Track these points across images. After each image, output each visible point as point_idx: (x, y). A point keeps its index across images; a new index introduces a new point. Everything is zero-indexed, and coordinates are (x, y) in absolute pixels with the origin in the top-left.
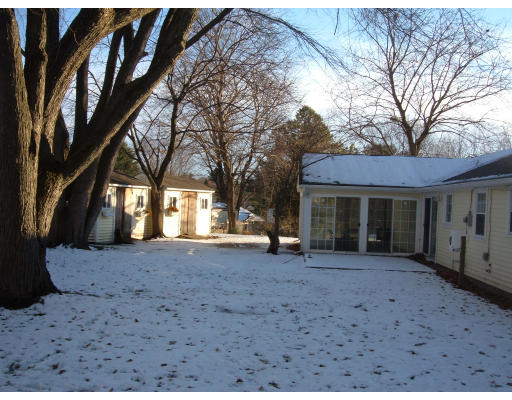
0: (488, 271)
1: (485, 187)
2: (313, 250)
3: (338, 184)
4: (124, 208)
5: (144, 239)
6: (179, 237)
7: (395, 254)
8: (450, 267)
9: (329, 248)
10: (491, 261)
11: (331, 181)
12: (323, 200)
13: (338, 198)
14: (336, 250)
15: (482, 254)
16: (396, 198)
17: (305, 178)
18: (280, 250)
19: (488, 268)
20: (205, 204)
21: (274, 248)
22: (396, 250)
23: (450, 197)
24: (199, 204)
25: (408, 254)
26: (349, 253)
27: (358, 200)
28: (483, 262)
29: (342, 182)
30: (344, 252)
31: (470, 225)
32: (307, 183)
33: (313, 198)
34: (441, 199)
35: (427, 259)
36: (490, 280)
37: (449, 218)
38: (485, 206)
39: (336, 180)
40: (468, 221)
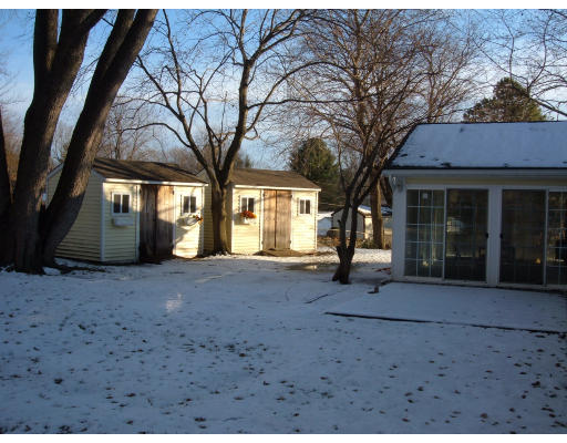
3: (448, 167)
4: (156, 213)
5: (199, 256)
6: (261, 253)
7: (551, 287)
9: (436, 274)
11: (438, 163)
12: (425, 195)
13: (450, 192)
16: (552, 188)
20: (305, 207)
22: (550, 280)
24: (294, 207)
26: (469, 283)
29: (454, 163)
32: (396, 167)
33: (408, 192)
39: (446, 161)
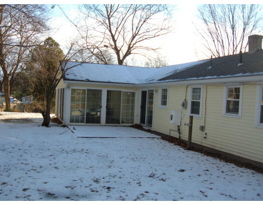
0: (205, 138)
1: (200, 84)
2: (72, 124)
3: (88, 81)
7: (123, 125)
8: (168, 134)
9: (82, 122)
10: (206, 131)
11: (84, 79)
12: (78, 91)
13: (88, 90)
14: (86, 123)
15: (199, 127)
16: (123, 90)
17: (67, 77)
18: (51, 123)
19: (204, 136)
21: (46, 122)
22: (123, 122)
23: (165, 91)
25: (130, 125)
26: (95, 124)
27: (101, 91)
28: (200, 132)
29: (91, 80)
30: (92, 124)
31: (186, 108)
32: (68, 80)
33: (72, 89)
34: (156, 91)
35: (144, 127)
36: (206, 143)
37: (164, 103)
38: (199, 96)
39: (86, 78)
40: (184, 105)
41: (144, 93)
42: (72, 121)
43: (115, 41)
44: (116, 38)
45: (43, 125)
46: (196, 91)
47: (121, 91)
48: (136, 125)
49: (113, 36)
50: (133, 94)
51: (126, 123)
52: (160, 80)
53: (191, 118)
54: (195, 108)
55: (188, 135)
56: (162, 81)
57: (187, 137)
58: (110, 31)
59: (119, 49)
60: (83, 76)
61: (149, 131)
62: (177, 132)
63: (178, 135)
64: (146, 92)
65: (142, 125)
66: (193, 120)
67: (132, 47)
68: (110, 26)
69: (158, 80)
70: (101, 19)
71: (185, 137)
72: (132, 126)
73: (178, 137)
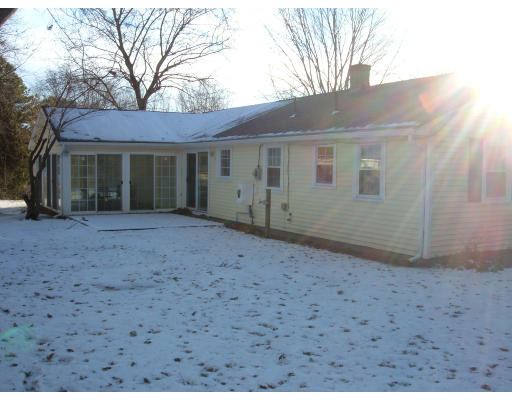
0: (289, 220)
1: (279, 143)
2: (75, 212)
3: (99, 141)
7: (158, 210)
8: (235, 220)
10: (290, 210)
11: (91, 138)
12: (83, 159)
13: (99, 156)
14: (99, 210)
15: (280, 205)
17: (62, 135)
19: (288, 217)
21: (33, 212)
22: (158, 207)
23: (226, 153)
25: (171, 209)
26: (112, 212)
27: (119, 157)
28: (282, 212)
29: (102, 138)
30: (107, 212)
31: (260, 178)
32: (66, 140)
33: (72, 156)
34: (212, 154)
35: (194, 213)
36: (292, 228)
37: (226, 172)
38: (279, 160)
39: (95, 136)
40: (257, 174)
41: (191, 158)
42: (74, 208)
43: (130, 66)
44: (132, 60)
45: (27, 218)
46: (274, 153)
47: (152, 156)
48: (180, 209)
49: (127, 58)
50: (173, 159)
51: (164, 208)
52: (217, 136)
53: (269, 193)
54: (274, 177)
55: (264, 217)
56: (221, 139)
57: (264, 221)
58: (121, 48)
59: (137, 79)
60: (90, 133)
61: (203, 217)
62: (248, 216)
63: (250, 219)
64: (194, 155)
65: (191, 208)
66: (272, 196)
67: (162, 75)
68: (120, 40)
69: (214, 136)
70: (102, 25)
71: (260, 221)
72: (174, 212)
73: (249, 223)
